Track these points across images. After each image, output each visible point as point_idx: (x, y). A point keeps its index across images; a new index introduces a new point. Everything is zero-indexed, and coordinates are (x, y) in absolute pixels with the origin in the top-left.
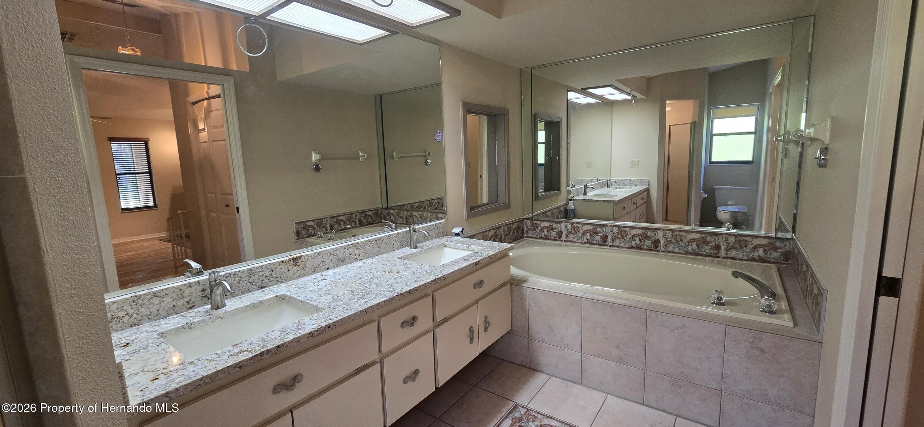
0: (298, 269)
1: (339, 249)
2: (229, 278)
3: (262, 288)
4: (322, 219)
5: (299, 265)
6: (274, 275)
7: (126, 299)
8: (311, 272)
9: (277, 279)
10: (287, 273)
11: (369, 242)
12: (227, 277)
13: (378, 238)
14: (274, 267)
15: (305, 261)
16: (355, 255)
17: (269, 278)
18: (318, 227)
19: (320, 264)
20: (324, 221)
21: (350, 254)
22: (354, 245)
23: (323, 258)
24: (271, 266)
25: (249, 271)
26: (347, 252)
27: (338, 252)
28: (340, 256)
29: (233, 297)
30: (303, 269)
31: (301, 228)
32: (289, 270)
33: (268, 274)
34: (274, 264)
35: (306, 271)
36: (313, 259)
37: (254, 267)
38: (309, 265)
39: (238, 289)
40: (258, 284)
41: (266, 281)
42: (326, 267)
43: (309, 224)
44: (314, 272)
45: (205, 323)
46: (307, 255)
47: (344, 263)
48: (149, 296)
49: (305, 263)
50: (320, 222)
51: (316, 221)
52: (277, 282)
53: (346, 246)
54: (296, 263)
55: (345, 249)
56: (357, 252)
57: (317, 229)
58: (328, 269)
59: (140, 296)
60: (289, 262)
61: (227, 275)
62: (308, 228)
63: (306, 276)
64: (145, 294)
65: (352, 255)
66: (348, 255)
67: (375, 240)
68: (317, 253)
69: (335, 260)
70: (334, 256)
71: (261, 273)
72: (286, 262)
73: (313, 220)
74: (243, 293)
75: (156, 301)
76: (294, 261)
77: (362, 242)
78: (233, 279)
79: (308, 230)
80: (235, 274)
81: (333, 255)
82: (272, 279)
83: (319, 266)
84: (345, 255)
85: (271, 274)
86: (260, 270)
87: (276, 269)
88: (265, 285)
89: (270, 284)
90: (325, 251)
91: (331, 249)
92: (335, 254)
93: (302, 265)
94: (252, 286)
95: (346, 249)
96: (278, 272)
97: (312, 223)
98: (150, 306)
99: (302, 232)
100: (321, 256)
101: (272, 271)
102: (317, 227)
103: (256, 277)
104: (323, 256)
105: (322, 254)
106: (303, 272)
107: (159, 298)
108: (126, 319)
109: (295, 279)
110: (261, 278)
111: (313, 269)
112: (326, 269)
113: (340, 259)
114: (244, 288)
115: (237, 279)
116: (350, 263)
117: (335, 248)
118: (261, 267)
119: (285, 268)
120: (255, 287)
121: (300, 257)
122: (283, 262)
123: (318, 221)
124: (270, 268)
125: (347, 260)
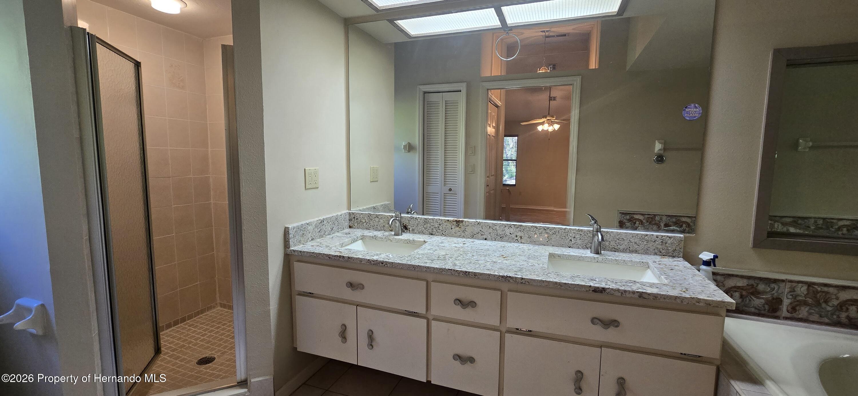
0: (459, 230)
1: (499, 226)
2: (412, 220)
3: (432, 234)
4: (655, 215)
5: (460, 227)
6: (441, 228)
7: (366, 214)
8: (469, 236)
9: (442, 232)
10: (451, 230)
11: (535, 228)
12: (411, 219)
13: (548, 228)
14: (441, 222)
15: (465, 226)
16: (516, 236)
17: (437, 229)
18: (648, 223)
19: (479, 232)
20: (657, 218)
21: (510, 234)
22: (516, 226)
23: (482, 228)
24: (439, 221)
25: (425, 220)
26: (508, 231)
27: (498, 228)
28: (500, 232)
29: (413, 233)
30: (464, 232)
31: (626, 219)
32: (452, 229)
33: (436, 226)
34: (442, 220)
35: (465, 234)
36: (473, 227)
37: (428, 218)
38: (469, 230)
39: (417, 229)
40: (429, 231)
41: (435, 230)
42: (485, 237)
43: (636, 217)
44: (472, 237)
45: (383, 240)
46: (468, 221)
47: (503, 240)
48: (374, 216)
49: (466, 227)
50: (651, 218)
51: (647, 216)
52: (442, 234)
53: (508, 224)
54: (458, 225)
55: (505, 227)
56: (519, 234)
57: (646, 224)
58: (486, 239)
59: (371, 214)
60: (453, 223)
61: (412, 218)
62: (634, 221)
63: (465, 238)
64: (373, 214)
65: (513, 236)
66: (508, 234)
67: (544, 229)
68: (477, 223)
69: (494, 234)
70: (494, 230)
71: (432, 224)
72: (450, 221)
73: (642, 214)
74: (419, 233)
75: (377, 220)
76: (457, 223)
77: (526, 226)
78: (415, 221)
79: (635, 223)
80: (416, 219)
81: (493, 228)
82: (439, 231)
83: (477, 233)
84: (505, 233)
85: (439, 227)
86: (432, 221)
87: (443, 224)
88: (434, 233)
89: (437, 234)
90: (484, 222)
91: (490, 223)
92: (494, 229)
93: (463, 228)
94: (425, 231)
95: (507, 228)
96: (443, 227)
97: (641, 218)
98: (374, 222)
99: (626, 223)
100: (481, 226)
101: (440, 225)
102: (646, 222)
103: (429, 225)
104: (482, 227)
105: (482, 224)
106: (463, 234)
107: (378, 219)
108: (365, 224)
109: (456, 237)
110: (432, 227)
111: (472, 234)
112: (484, 238)
113: (499, 234)
114: (420, 230)
115: (417, 222)
116: (510, 242)
117: (495, 223)
118: (433, 219)
119: (449, 225)
120: (427, 232)
121: (462, 221)
122: (448, 220)
123: (649, 216)
124: (439, 222)
125: (507, 238)
